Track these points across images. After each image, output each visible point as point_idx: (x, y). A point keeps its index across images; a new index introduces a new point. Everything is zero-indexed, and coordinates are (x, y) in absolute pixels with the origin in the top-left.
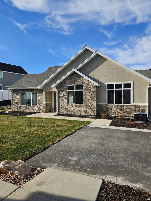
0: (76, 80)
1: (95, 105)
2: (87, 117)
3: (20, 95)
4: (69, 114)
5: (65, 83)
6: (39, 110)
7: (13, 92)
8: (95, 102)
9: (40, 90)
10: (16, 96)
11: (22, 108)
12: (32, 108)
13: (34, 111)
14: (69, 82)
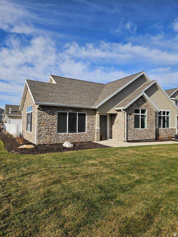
0: (142, 104)
1: (154, 129)
2: (149, 141)
3: (56, 116)
4: (135, 140)
5: (133, 106)
6: (88, 139)
7: (41, 110)
8: (155, 126)
9: (91, 111)
10: (48, 116)
11: (60, 137)
12: (78, 136)
13: (81, 140)
14: (136, 105)
